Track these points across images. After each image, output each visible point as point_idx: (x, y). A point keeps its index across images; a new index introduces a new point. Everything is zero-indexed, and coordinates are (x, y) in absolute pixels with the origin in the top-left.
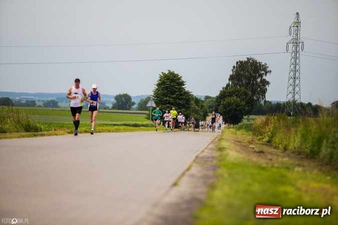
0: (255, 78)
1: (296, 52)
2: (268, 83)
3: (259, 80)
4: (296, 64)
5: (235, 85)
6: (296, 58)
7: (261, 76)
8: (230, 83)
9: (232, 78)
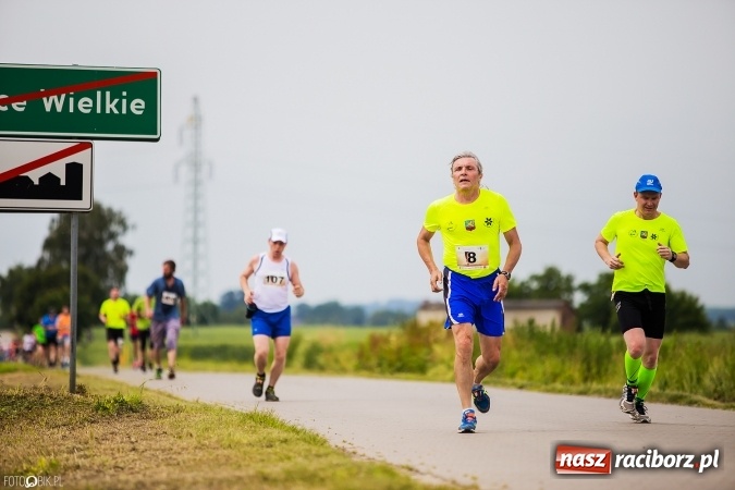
0: (101, 243)
1: (196, 183)
2: (131, 253)
3: (110, 246)
4: (196, 210)
5: (56, 260)
6: (196, 196)
7: (113, 236)
8: (47, 256)
9: (49, 244)
